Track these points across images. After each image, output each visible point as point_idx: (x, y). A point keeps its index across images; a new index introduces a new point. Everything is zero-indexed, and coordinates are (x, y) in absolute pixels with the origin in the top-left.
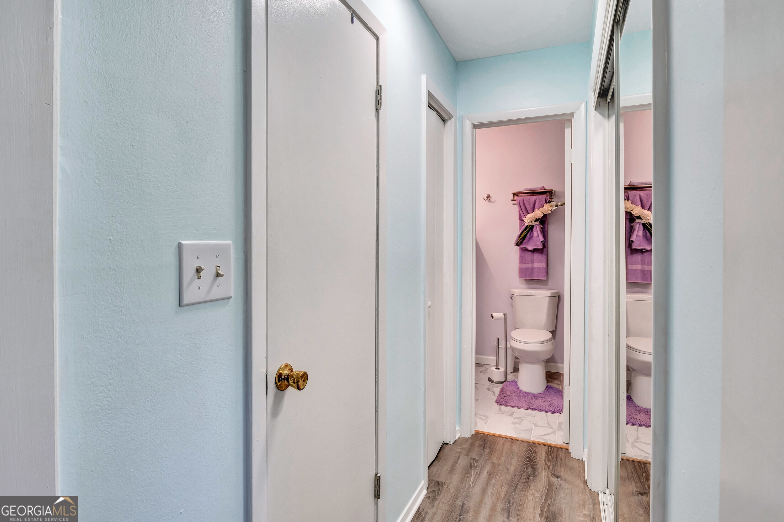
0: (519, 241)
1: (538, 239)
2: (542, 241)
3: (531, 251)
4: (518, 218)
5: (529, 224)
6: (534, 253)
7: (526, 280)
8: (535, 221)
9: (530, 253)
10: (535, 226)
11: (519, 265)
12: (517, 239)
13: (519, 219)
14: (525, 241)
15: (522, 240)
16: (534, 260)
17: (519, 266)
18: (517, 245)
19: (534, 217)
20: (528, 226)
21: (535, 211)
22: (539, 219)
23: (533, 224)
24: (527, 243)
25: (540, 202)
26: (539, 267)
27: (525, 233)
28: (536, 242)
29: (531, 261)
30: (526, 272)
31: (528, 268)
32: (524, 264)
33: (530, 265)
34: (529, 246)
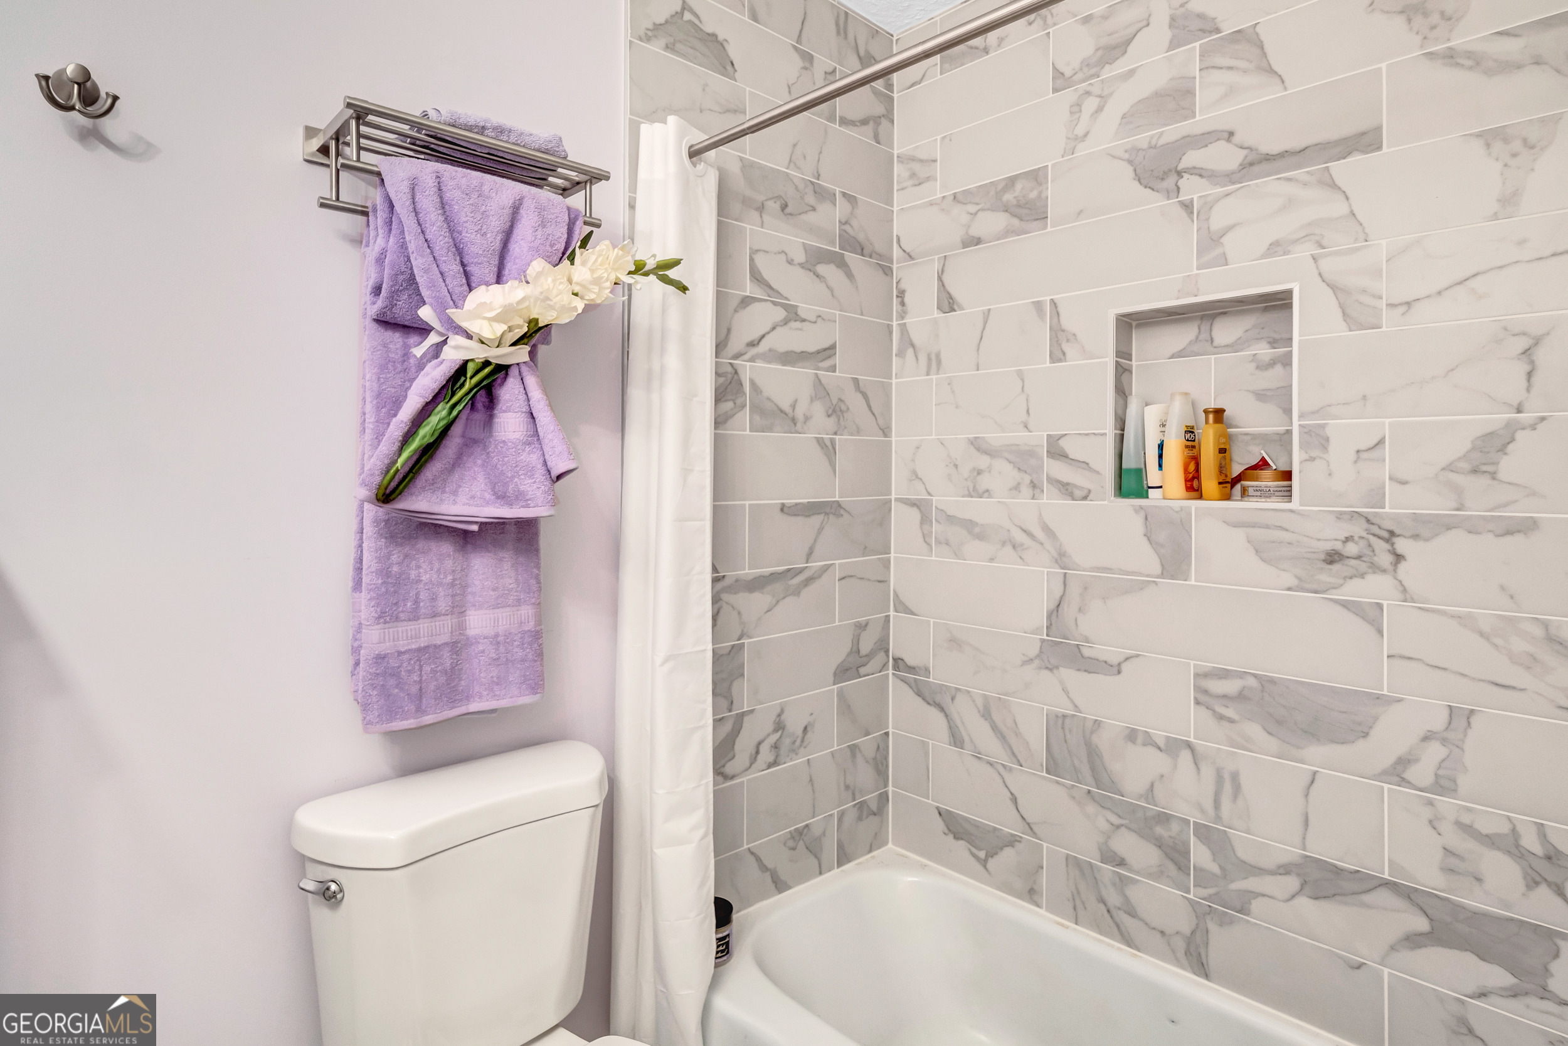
1: (536, 455)
2: (564, 474)
5: (482, 356)
8: (520, 340)
10: (514, 372)
16: (466, 587)
18: (381, 497)
20: (471, 369)
22: (544, 329)
23: (506, 354)
26: (501, 630)
27: (450, 413)
28: (520, 474)
29: (453, 596)
30: (421, 675)
31: (435, 646)
32: (405, 623)
33: (446, 625)
34: (455, 502)
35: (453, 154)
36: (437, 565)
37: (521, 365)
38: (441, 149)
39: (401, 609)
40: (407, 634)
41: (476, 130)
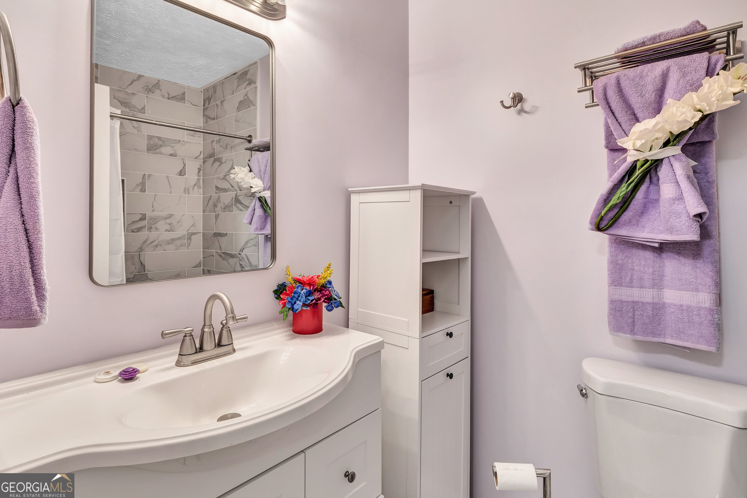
0: (606, 214)
1: (678, 207)
2: (700, 216)
3: (653, 249)
4: (603, 142)
5: (641, 157)
6: (664, 255)
7: (637, 341)
8: (666, 144)
9: (649, 255)
10: (665, 162)
11: (609, 291)
12: (596, 210)
13: (607, 147)
14: (628, 215)
15: (616, 211)
16: (662, 276)
17: (609, 293)
18: (599, 228)
19: (661, 130)
20: (639, 164)
21: (664, 109)
22: (682, 134)
23: (657, 153)
24: (636, 222)
25: (684, 75)
26: (684, 303)
27: (627, 188)
28: (672, 216)
29: (653, 279)
30: (634, 314)
31: (642, 303)
32: (626, 288)
33: (649, 293)
34: (643, 231)
35: (642, 59)
36: (643, 263)
37: (670, 157)
38: (637, 60)
39: (623, 281)
40: (627, 293)
41: (639, 46)
